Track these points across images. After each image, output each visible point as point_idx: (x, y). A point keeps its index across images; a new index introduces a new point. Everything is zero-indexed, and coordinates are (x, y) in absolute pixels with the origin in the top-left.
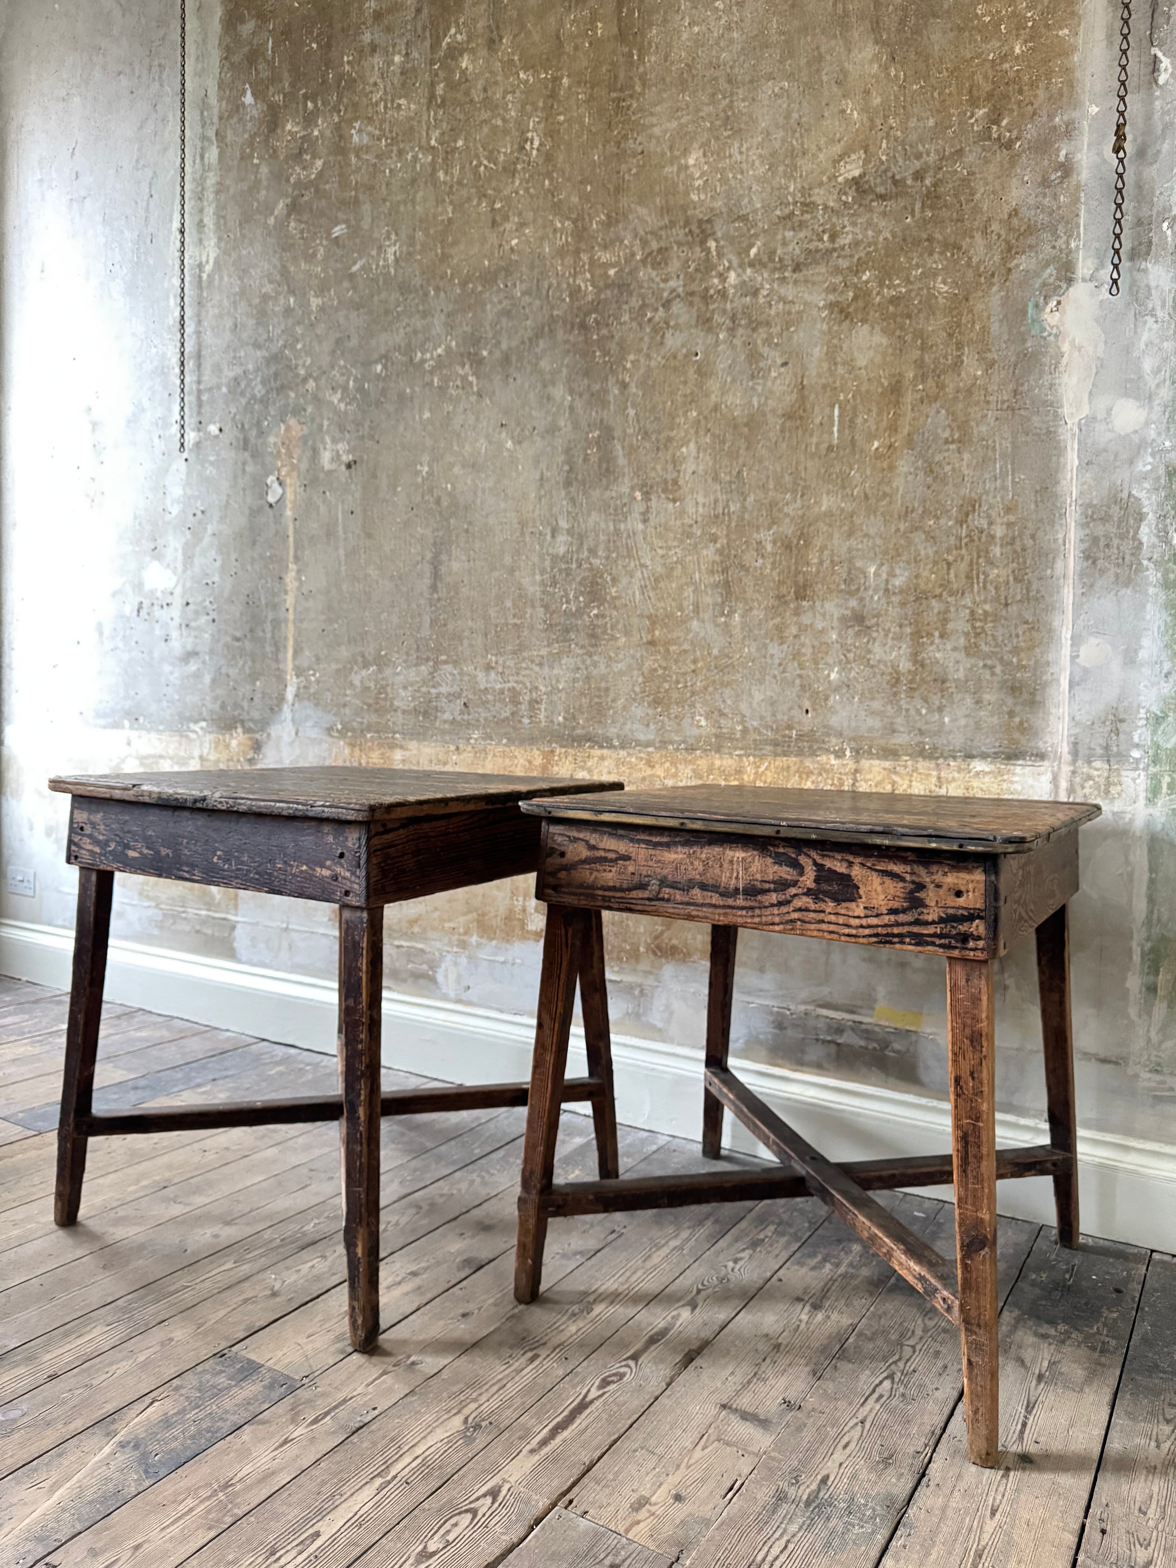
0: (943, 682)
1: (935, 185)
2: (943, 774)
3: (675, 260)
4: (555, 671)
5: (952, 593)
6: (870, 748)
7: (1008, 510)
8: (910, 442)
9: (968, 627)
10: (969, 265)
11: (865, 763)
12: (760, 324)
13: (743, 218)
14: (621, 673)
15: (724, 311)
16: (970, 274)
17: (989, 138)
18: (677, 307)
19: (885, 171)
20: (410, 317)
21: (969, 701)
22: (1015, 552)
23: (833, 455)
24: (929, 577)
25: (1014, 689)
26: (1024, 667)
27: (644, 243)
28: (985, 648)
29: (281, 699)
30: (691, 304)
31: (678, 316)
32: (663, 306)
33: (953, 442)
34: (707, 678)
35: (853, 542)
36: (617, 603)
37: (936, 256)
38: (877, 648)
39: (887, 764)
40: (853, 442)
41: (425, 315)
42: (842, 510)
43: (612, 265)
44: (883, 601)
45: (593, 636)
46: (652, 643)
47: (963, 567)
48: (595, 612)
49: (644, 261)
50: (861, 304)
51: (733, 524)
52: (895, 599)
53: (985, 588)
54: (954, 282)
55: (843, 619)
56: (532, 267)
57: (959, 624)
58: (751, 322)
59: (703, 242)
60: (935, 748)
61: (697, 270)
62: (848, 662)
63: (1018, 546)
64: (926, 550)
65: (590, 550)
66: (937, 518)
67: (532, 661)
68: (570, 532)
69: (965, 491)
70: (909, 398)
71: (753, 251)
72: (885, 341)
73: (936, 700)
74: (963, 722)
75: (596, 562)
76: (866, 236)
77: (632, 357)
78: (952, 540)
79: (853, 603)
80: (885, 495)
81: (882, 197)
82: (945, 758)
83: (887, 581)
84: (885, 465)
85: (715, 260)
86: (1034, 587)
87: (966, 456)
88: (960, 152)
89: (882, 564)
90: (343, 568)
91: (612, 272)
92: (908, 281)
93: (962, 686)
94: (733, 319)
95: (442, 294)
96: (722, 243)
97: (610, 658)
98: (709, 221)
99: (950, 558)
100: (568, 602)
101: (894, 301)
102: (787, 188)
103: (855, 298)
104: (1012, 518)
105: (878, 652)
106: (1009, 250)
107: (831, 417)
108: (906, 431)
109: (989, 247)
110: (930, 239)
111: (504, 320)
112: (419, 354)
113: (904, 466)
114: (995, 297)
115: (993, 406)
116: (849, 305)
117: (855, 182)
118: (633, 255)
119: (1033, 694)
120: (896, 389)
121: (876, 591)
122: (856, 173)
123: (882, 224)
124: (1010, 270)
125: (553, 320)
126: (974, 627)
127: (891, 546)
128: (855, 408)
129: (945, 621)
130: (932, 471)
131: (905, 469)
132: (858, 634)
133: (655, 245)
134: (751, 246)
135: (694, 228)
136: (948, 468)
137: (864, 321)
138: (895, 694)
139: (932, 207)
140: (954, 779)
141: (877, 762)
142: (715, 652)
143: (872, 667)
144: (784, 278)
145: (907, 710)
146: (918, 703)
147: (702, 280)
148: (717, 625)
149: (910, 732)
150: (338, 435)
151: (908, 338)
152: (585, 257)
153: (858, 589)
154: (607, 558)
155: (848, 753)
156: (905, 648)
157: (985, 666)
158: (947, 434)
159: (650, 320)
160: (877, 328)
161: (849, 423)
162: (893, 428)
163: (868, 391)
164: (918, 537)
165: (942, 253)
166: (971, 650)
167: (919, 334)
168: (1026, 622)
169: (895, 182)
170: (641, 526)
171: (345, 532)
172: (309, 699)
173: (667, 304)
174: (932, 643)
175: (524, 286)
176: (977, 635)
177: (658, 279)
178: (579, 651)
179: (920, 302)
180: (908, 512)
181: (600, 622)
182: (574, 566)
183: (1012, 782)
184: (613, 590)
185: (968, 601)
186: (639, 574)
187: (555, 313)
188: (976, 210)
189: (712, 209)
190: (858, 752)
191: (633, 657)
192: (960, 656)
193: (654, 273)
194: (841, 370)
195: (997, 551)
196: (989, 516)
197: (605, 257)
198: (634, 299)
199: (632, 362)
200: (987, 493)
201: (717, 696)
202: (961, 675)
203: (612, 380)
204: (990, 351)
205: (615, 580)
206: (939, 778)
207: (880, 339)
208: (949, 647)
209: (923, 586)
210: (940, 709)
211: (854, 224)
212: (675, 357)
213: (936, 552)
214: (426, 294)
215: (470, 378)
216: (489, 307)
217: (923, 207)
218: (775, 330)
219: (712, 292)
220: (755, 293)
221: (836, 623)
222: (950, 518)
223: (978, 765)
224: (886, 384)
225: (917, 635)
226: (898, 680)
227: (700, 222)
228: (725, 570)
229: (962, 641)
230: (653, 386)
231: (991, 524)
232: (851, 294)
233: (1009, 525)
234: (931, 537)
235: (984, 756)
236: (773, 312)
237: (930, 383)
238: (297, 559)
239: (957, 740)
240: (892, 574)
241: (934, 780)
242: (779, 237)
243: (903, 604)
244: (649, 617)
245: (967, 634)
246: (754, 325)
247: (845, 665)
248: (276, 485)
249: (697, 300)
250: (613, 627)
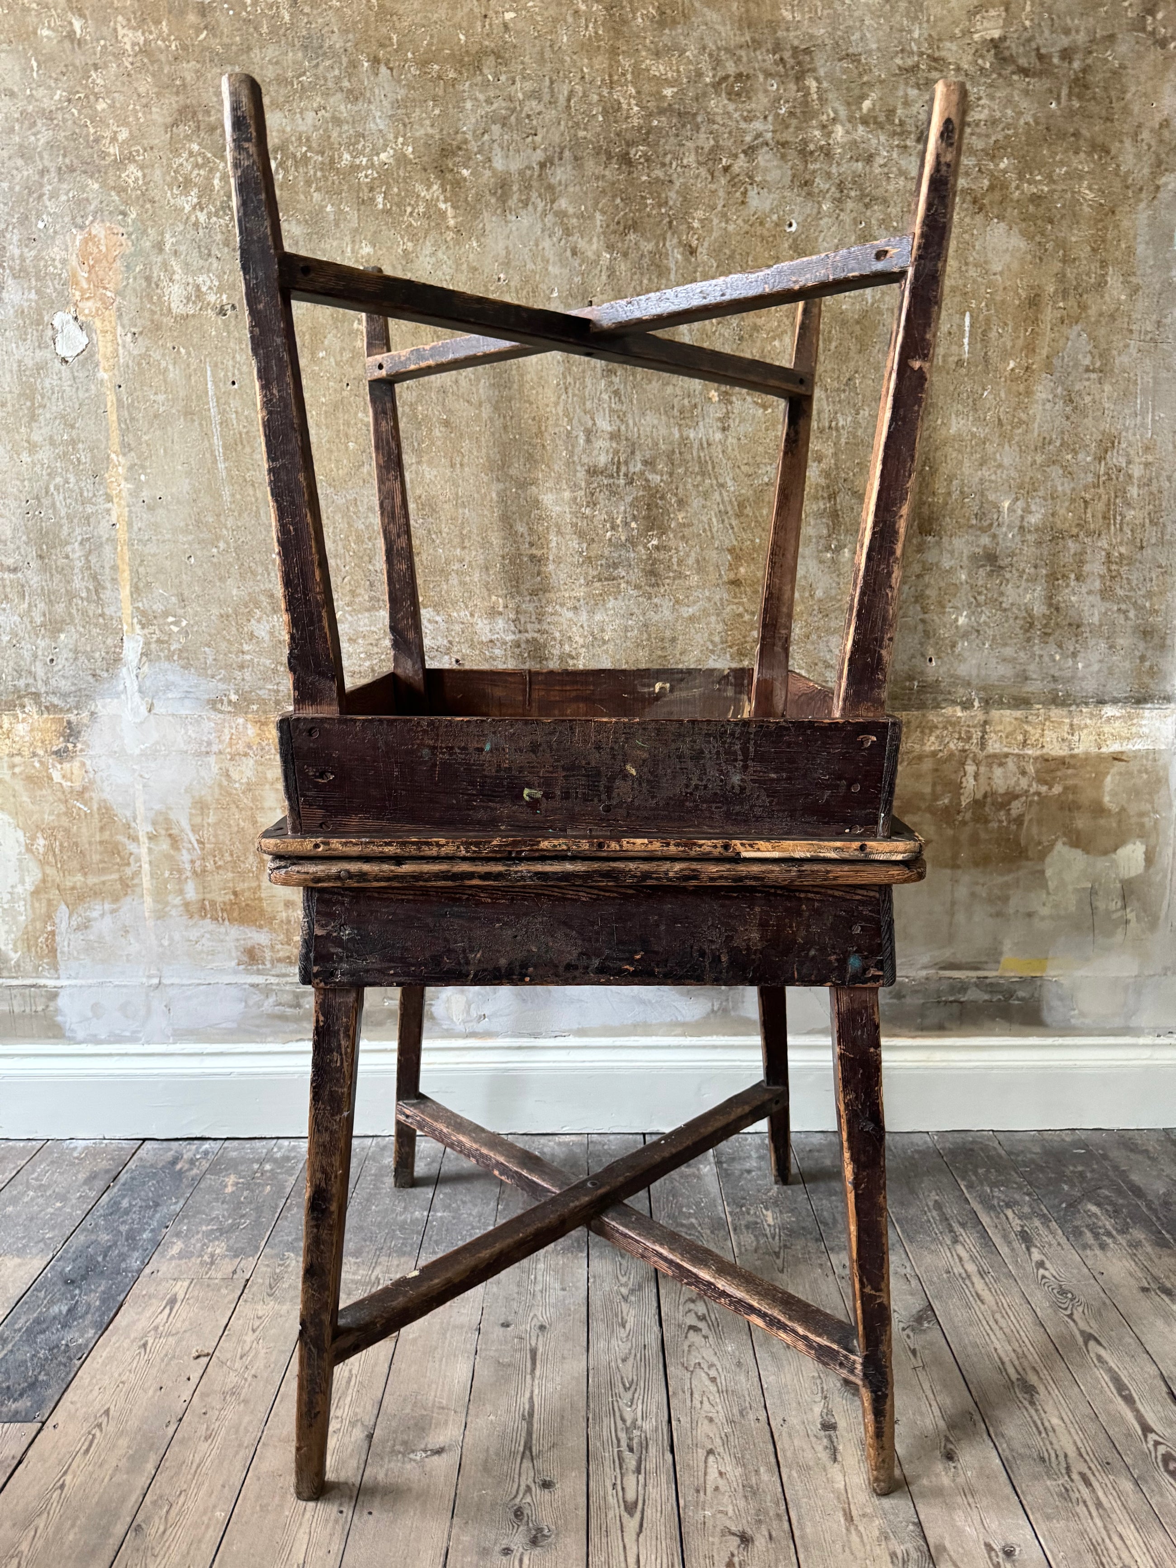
0: (1078, 626)
1: (1084, 71)
2: (1075, 721)
3: (761, 95)
4: (598, 617)
5: (1089, 534)
6: (1001, 697)
7: (1147, 449)
8: (1049, 368)
9: (1103, 570)
10: (1116, 172)
11: (995, 714)
12: (874, 199)
13: (854, 58)
14: (692, 619)
15: (829, 175)
16: (1117, 185)
17: (1144, 29)
18: (764, 158)
19: (1029, 40)
20: (326, 94)
21: (1103, 645)
22: (1152, 493)
23: (964, 371)
24: (1067, 516)
25: (1146, 633)
26: (1156, 611)
27: (717, 63)
28: (1120, 592)
29: (115, 660)
30: (783, 157)
31: (766, 170)
32: (745, 152)
33: (1093, 371)
34: (807, 624)
35: (985, 472)
36: (687, 531)
37: (1082, 155)
38: (1009, 589)
39: (1018, 714)
40: (986, 359)
41: (353, 96)
42: (974, 435)
43: (670, 83)
44: (1018, 538)
45: (653, 573)
46: (736, 583)
47: (1100, 506)
48: (655, 542)
49: (716, 85)
50: (997, 195)
51: (843, 441)
52: (1031, 538)
53: (1121, 530)
54: (1100, 190)
55: (974, 557)
56: (541, 60)
57: (1095, 566)
58: (863, 196)
59: (799, 78)
60: (1068, 695)
61: (791, 114)
62: (978, 605)
63: (1154, 488)
64: (1064, 486)
65: (645, 463)
66: (1075, 452)
67: (562, 605)
68: (615, 436)
69: (1105, 426)
70: (1049, 315)
71: (867, 105)
72: (1023, 244)
73: (1070, 647)
74: (1096, 667)
75: (655, 479)
76: (1004, 115)
77: (700, 214)
78: (1090, 478)
79: (985, 540)
80: (1021, 422)
81: (1024, 72)
82: (1078, 705)
83: (1022, 517)
84: (1022, 388)
85: (816, 105)
86: (1169, 529)
87: (1107, 388)
88: (1111, 38)
89: (1017, 499)
90: (221, 466)
91: (668, 92)
92: (1051, 180)
93: (1096, 630)
94: (841, 187)
95: (383, 69)
96: (825, 85)
97: (677, 602)
98: (807, 51)
99: (1088, 497)
100: (613, 528)
101: (1036, 199)
102: (910, 32)
103: (992, 188)
104: (1150, 459)
105: (1011, 594)
106: (1159, 163)
107: (961, 327)
108: (1045, 352)
109: (1138, 156)
110: (1076, 135)
111: (496, 129)
112: (347, 156)
113: (1042, 391)
114: (1143, 215)
115: (1135, 336)
116: (984, 196)
117: (995, 44)
118: (700, 74)
119: (1163, 638)
120: (1034, 302)
121: (1010, 527)
122: (996, 34)
123: (1024, 104)
124: (1158, 188)
125: (577, 144)
126: (1110, 570)
127: (1027, 480)
128: (988, 320)
129: (1081, 563)
130: (1071, 401)
131: (1044, 396)
132: (990, 574)
133: (731, 68)
134: (863, 97)
135: (787, 55)
136: (1088, 399)
137: (1001, 218)
138: (1028, 640)
139: (1080, 97)
140: (1086, 726)
141: (1008, 712)
142: (819, 594)
143: (1005, 610)
144: (906, 147)
145: (1041, 656)
146: (1052, 648)
147: (798, 128)
148: (821, 562)
149: (1042, 680)
150: (196, 261)
151: (1050, 246)
152: (626, 63)
153: (991, 525)
154: (671, 474)
155: (976, 704)
156: (1039, 590)
157: (1119, 610)
158: (1087, 361)
159: (726, 169)
160: (1015, 229)
161: (981, 335)
162: (1030, 348)
163: (1003, 302)
164: (1056, 471)
165: (1089, 154)
166: (1106, 594)
167: (1062, 244)
168: (1160, 566)
169: (1040, 57)
170: (718, 436)
171: (222, 413)
172: (169, 658)
173: (750, 151)
174: (1068, 586)
175: (529, 86)
176: (1113, 578)
177: (736, 115)
178: (635, 593)
179: (1064, 206)
180: (1046, 442)
181: (662, 555)
182: (622, 482)
183: (1141, 726)
184: (680, 516)
185: (1103, 543)
186: (716, 496)
187: (582, 134)
188: (1126, 110)
189: (812, 37)
190: (987, 702)
191: (709, 599)
192: (1096, 599)
193: (731, 107)
194: (972, 272)
195: (1133, 491)
196: (1128, 455)
197: (659, 69)
198: (702, 136)
199: (701, 221)
200: (1127, 429)
201: (822, 645)
202: (1096, 619)
203: (671, 242)
204: (1134, 274)
205: (681, 503)
206: (1071, 725)
207: (1017, 242)
208: (1084, 590)
209: (1059, 525)
210: (1074, 655)
211: (992, 97)
212: (762, 224)
213: (1074, 489)
214: (354, 64)
215: (442, 206)
216: (469, 105)
217: (1070, 95)
218: (893, 211)
219: (812, 147)
220: (869, 159)
221: (965, 562)
222: (1088, 454)
223: (1109, 711)
224: (1024, 295)
225: (1052, 577)
226: (1031, 625)
227: (795, 49)
228: (832, 496)
229: (1097, 585)
230: (731, 257)
231: (1129, 462)
232: (986, 183)
233: (1147, 465)
234: (1068, 473)
235: (1115, 701)
236: (891, 188)
237: (1072, 302)
238: (126, 449)
239: (1090, 686)
240: (1027, 510)
241: (1066, 728)
242: (901, 93)
243: (1039, 543)
244: (731, 551)
245: (1102, 577)
246: (868, 200)
247: (975, 607)
248: (73, 327)
249: (792, 154)
250: (680, 562)
